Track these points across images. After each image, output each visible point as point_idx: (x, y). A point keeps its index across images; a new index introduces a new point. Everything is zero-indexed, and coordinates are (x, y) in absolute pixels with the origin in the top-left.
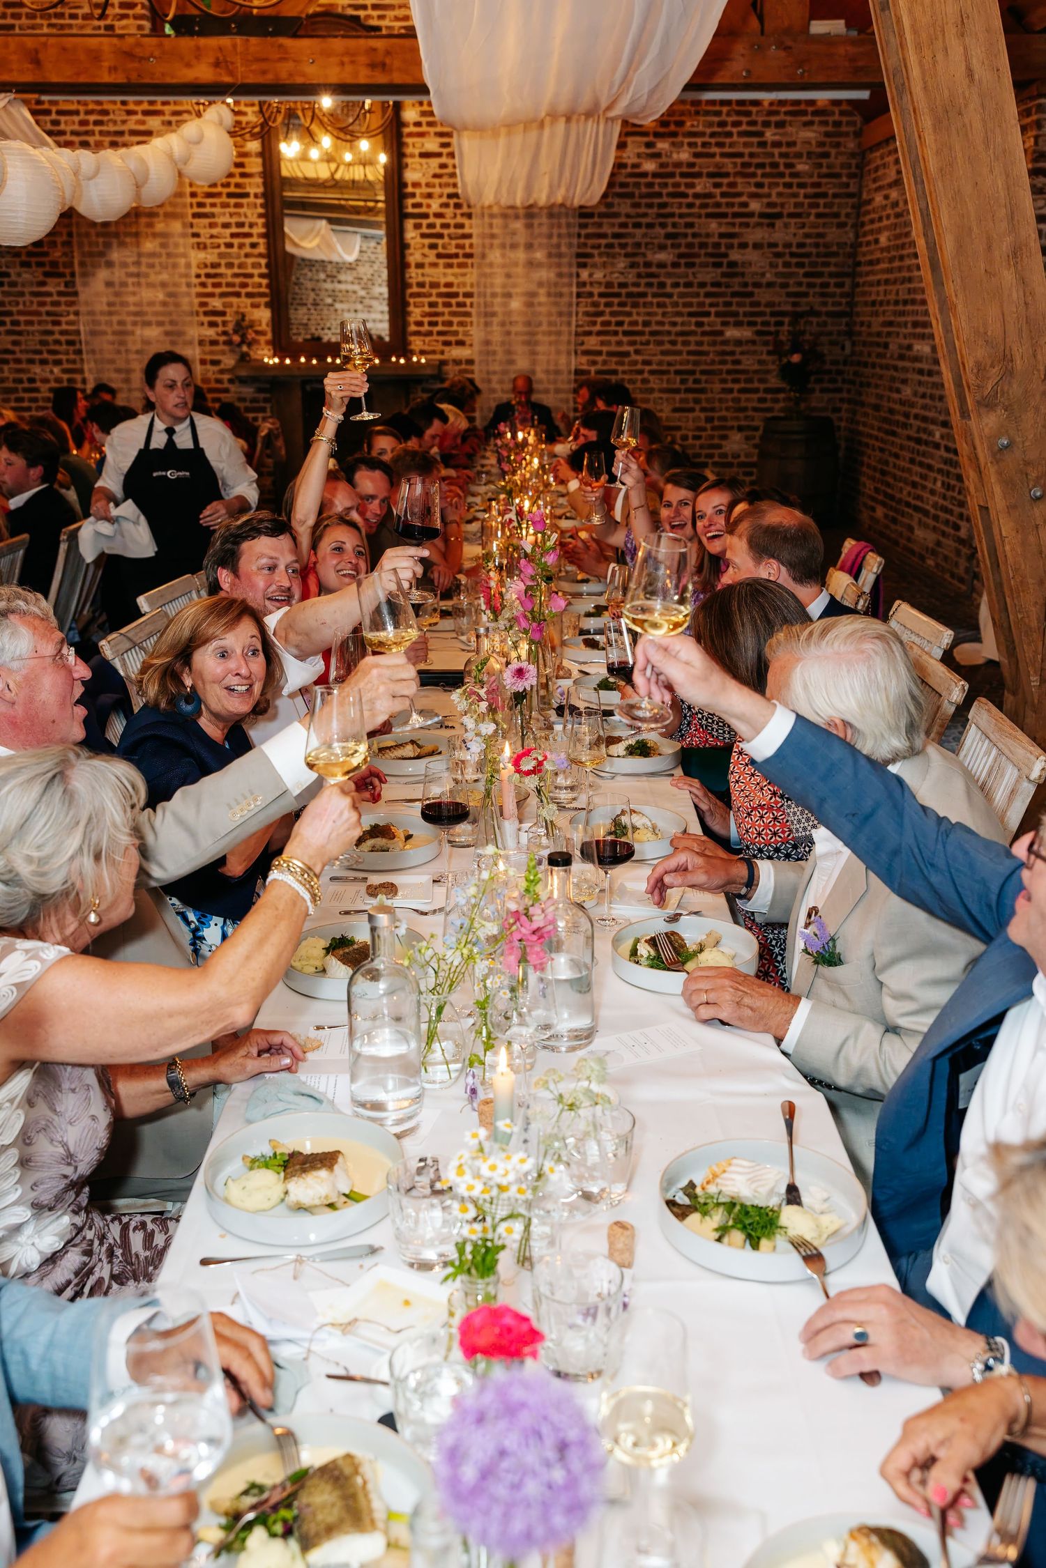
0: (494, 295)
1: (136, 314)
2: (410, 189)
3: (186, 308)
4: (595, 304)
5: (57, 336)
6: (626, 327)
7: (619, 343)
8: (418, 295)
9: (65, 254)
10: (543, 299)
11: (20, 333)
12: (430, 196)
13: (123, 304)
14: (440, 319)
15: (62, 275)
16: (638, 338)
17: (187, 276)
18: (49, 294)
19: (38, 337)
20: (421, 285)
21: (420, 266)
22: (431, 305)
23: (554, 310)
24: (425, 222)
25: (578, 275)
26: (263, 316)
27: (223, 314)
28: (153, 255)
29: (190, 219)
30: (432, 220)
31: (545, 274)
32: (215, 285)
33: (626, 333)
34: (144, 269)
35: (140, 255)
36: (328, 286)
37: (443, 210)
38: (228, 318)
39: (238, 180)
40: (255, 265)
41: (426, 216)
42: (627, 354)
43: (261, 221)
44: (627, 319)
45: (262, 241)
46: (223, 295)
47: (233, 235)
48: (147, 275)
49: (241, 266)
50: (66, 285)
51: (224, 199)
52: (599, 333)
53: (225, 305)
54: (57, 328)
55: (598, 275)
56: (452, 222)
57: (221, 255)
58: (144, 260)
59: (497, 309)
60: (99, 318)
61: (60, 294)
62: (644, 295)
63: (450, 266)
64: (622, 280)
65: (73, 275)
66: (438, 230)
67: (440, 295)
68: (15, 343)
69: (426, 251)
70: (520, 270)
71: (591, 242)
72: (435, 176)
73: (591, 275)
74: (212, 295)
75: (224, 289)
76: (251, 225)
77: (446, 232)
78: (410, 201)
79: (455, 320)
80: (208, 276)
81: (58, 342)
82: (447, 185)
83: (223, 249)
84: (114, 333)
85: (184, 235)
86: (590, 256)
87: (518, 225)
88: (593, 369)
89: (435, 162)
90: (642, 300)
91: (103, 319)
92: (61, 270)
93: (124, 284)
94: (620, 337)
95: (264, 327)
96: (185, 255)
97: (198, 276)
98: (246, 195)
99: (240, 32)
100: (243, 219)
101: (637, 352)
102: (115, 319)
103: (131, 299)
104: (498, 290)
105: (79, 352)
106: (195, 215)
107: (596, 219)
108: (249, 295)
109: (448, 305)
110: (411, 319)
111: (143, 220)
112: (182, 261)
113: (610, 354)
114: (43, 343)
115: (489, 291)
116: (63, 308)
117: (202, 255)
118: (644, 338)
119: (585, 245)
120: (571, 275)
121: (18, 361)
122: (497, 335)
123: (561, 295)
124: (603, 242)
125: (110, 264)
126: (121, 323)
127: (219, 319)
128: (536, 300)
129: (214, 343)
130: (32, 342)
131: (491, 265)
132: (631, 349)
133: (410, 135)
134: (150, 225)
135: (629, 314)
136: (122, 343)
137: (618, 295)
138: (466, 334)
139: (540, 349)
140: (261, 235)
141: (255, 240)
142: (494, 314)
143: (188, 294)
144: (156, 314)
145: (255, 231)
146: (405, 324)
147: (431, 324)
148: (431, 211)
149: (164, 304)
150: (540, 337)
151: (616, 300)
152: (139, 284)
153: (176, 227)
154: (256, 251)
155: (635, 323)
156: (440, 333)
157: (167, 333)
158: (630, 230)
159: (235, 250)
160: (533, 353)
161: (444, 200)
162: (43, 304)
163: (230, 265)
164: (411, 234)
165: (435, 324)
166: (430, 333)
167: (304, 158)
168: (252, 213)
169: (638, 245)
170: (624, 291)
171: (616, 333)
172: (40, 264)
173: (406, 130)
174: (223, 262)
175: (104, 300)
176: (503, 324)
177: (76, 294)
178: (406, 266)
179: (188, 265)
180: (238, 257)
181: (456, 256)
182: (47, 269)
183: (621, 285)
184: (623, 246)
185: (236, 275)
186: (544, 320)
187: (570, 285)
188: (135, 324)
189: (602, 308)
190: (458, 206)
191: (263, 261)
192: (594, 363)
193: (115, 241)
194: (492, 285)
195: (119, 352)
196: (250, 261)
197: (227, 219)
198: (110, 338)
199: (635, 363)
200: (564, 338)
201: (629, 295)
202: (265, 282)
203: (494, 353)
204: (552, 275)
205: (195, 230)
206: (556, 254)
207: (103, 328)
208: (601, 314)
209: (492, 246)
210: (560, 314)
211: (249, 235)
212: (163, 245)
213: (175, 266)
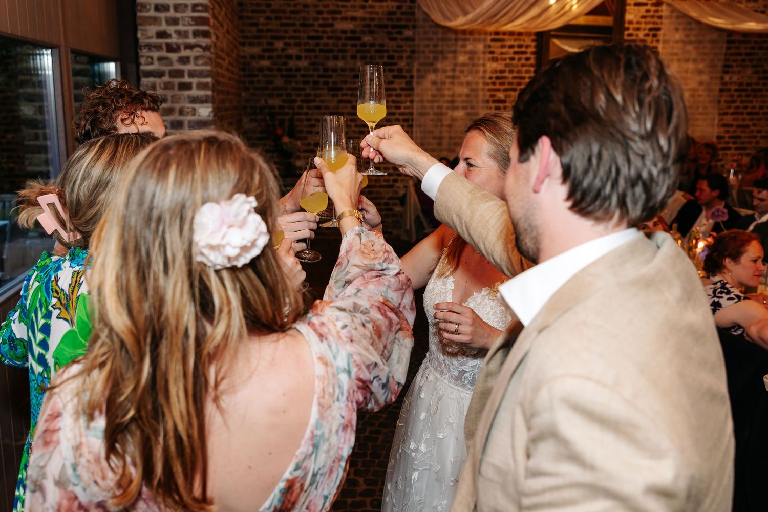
1: (448, 102)
2: (627, 25)
3: (481, 98)
4: (732, 96)
5: (397, 116)
6: (749, 110)
7: (744, 120)
9: (408, 64)
10: (701, 93)
12: (638, 29)
13: (441, 96)
15: (404, 77)
16: (755, 117)
17: (483, 78)
18: (395, 89)
23: (707, 99)
25: (722, 78)
27: (504, 102)
28: (463, 65)
29: (489, 42)
31: (704, 78)
32: (501, 84)
33: (748, 114)
34: (457, 74)
35: (455, 65)
37: (646, 38)
38: (508, 104)
40: (527, 72)
42: (748, 126)
43: (533, 44)
44: (750, 105)
45: (532, 56)
46: (505, 90)
47: (515, 53)
48: (459, 78)
49: (519, 72)
50: (407, 83)
52: (733, 114)
53: (506, 96)
54: (398, 111)
55: (735, 78)
57: (506, 65)
58: (458, 68)
60: (426, 104)
61: (402, 89)
62: (761, 90)
64: (749, 81)
65: (412, 77)
70: (689, 75)
71: (732, 58)
72: (643, 17)
73: (731, 78)
74: (498, 90)
75: (507, 86)
76: (527, 47)
78: (626, 33)
80: (497, 78)
82: (649, 23)
83: (508, 61)
84: (435, 114)
85: (484, 52)
86: (731, 66)
88: (727, 135)
89: (643, 9)
90: (760, 93)
91: (429, 105)
92: (404, 74)
93: (444, 83)
94: (745, 116)
96: (484, 65)
97: (491, 78)
100: (522, 43)
101: (754, 125)
102: (436, 105)
103: (447, 92)
106: (493, 40)
107: (737, 45)
111: (460, 43)
112: (481, 69)
113: (738, 126)
116: (403, 98)
117: (494, 65)
118: (758, 117)
119: (729, 60)
120: (718, 78)
123: (710, 90)
124: (740, 58)
125: (436, 71)
126: (439, 108)
127: (501, 105)
128: (697, 94)
132: (750, 123)
134: (464, 46)
135: (751, 102)
136: (441, 120)
137: (745, 90)
140: (532, 53)
141: (528, 55)
143: (483, 89)
144: (462, 102)
145: (529, 50)
148: (638, 39)
149: (468, 95)
151: (744, 94)
152: (453, 83)
153: (480, 47)
154: (529, 63)
155: (754, 107)
158: (757, 51)
159: (515, 62)
161: (647, 32)
163: (511, 72)
169: (760, 60)
170: (749, 88)
171: (742, 113)
174: (507, 69)
175: (430, 93)
177: (412, 89)
179: (485, 71)
180: (517, 66)
182: (395, 73)
183: (748, 84)
184: (751, 61)
185: (514, 78)
186: (701, 105)
187: (718, 84)
188: (448, 108)
189: (735, 98)
190: (655, 36)
191: (532, 69)
192: (728, 132)
193: (440, 56)
195: (436, 126)
196: (524, 69)
197: (512, 43)
198: (431, 117)
199: (752, 132)
201: (753, 90)
204: (708, 78)
205: (492, 49)
206: (712, 66)
207: (428, 111)
208: (735, 102)
209: (672, 60)
210: (710, 102)
211: (525, 53)
212: (471, 59)
213: (477, 72)
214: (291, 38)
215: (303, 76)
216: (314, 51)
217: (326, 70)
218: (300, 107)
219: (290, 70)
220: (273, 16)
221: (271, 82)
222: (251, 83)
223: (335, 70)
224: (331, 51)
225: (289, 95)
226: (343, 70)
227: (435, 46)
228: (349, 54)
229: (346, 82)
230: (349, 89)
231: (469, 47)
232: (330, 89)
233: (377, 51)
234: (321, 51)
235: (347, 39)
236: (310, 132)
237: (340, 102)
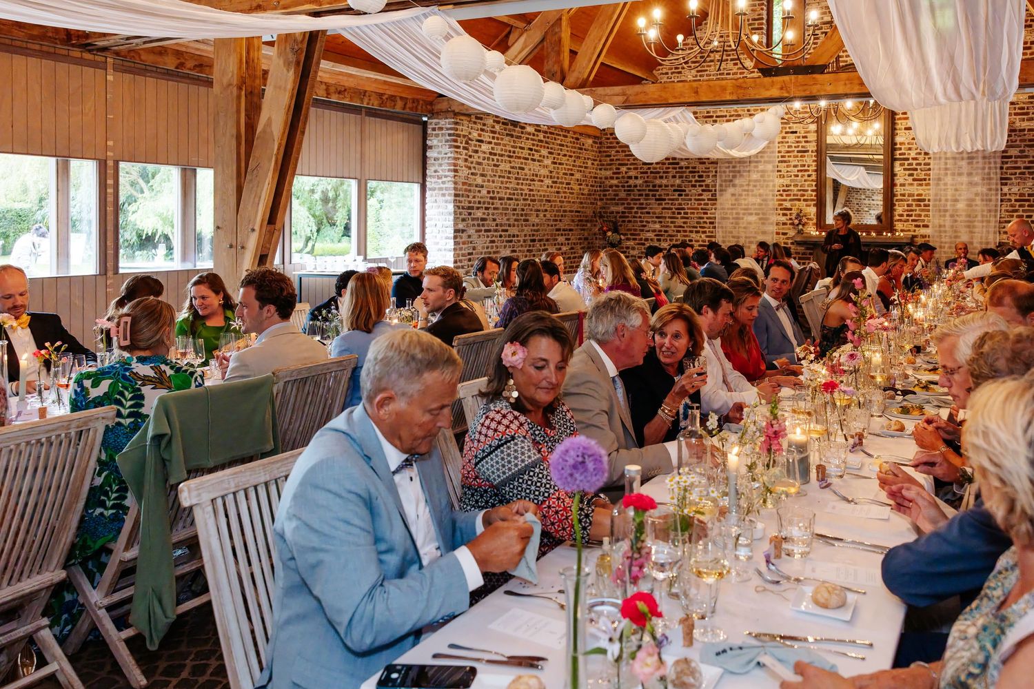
0: (947, 200)
1: (745, 209)
2: (898, 146)
3: (771, 206)
4: (1012, 206)
5: (705, 220)
8: (902, 200)
9: (713, 181)
10: (979, 202)
11: (687, 218)
12: (910, 149)
13: (739, 205)
14: (914, 213)
15: (710, 191)
17: (773, 191)
18: (703, 200)
19: (696, 220)
20: (904, 195)
21: (901, 185)
22: (908, 205)
23: (985, 208)
24: (906, 162)
25: (1002, 190)
26: (812, 210)
27: (791, 209)
28: (756, 181)
29: (777, 164)
30: (910, 161)
31: (979, 189)
32: (787, 195)
34: (751, 188)
35: (750, 181)
36: (867, 202)
37: (918, 156)
38: (793, 212)
39: (803, 144)
40: (809, 186)
41: (908, 159)
43: (814, 164)
45: (814, 173)
46: (791, 200)
47: (799, 171)
48: (752, 191)
49: (802, 186)
50: (712, 196)
51: (796, 153)
53: (792, 205)
54: (705, 216)
55: (1015, 190)
56: (923, 162)
57: (791, 181)
58: (752, 184)
59: (948, 208)
60: (726, 211)
61: (709, 200)
63: (921, 185)
65: (716, 191)
66: (914, 166)
67: (914, 200)
68: (684, 223)
69: (907, 177)
70: (964, 187)
71: (1010, 171)
73: (1010, 190)
74: (785, 200)
75: (792, 197)
76: (809, 166)
77: (918, 167)
78: (898, 152)
79: (923, 213)
80: (784, 191)
81: (705, 222)
83: (793, 178)
84: (734, 219)
85: (773, 171)
86: (1009, 179)
87: (964, 163)
91: (728, 212)
92: (710, 189)
93: (740, 195)
95: (812, 216)
96: (773, 181)
97: (779, 191)
98: (807, 151)
99: (795, 73)
100: (804, 163)
102: (735, 212)
103: (743, 202)
104: (949, 197)
105: (715, 227)
106: (780, 162)
108: (805, 200)
109: (920, 206)
110: (896, 213)
111: (752, 165)
112: (771, 184)
114: (698, 223)
115: (943, 198)
116: (709, 206)
117: (781, 181)
119: (1006, 173)
120: (997, 190)
121: (685, 231)
122: (948, 222)
123: (990, 200)
124: (1018, 171)
125: (734, 186)
126: (737, 214)
127: (788, 212)
128: (974, 203)
129: (784, 224)
130: (693, 222)
131: (945, 184)
133: (900, 119)
134: (756, 166)
136: (737, 223)
138: (929, 221)
139: (976, 230)
140: (813, 171)
141: (810, 173)
142: (946, 211)
143: (772, 200)
144: (756, 209)
145: (810, 168)
146: (892, 216)
147: (908, 215)
148: (910, 157)
149: (760, 204)
150: (976, 224)
151: (1027, 203)
152: (748, 195)
153: (770, 167)
154: (810, 179)
156: (913, 221)
157: (760, 219)
159: (799, 178)
160: (971, 232)
161: (918, 151)
162: (700, 204)
163: (796, 186)
164: (898, 168)
165: (911, 216)
166: (908, 221)
167: (843, 134)
168: (810, 160)
172: (700, 186)
173: (897, 117)
174: (792, 184)
175: (730, 203)
176: (952, 216)
177: (716, 200)
178: (893, 185)
179: (774, 186)
180: (801, 181)
181: (925, 180)
185: (799, 190)
186: (979, 214)
187: (997, 195)
188: (744, 214)
189: (1017, 208)
191: (814, 183)
193: (737, 175)
194: (946, 195)
196: (807, 183)
197: (796, 163)
198: (731, 221)
200: (992, 224)
202: (814, 193)
203: (945, 232)
204: (984, 190)
205: (779, 169)
206: (987, 178)
207: (728, 216)
208: (1016, 211)
209: (946, 174)
210: (990, 211)
211: (808, 171)
212: (762, 176)
213: (767, 186)
214: (631, 164)
215: (639, 190)
216: (646, 173)
217: (654, 186)
218: (636, 213)
219: (630, 186)
220: (620, 150)
221: (617, 195)
222: (605, 195)
223: (660, 186)
224: (659, 173)
225: (628, 204)
226: (666, 186)
227: (734, 167)
228: (670, 175)
229: (668, 195)
230: (670, 199)
231: (761, 167)
232: (657, 200)
233: (691, 172)
234: (651, 173)
235: (669, 164)
236: (642, 231)
237: (664, 209)
